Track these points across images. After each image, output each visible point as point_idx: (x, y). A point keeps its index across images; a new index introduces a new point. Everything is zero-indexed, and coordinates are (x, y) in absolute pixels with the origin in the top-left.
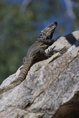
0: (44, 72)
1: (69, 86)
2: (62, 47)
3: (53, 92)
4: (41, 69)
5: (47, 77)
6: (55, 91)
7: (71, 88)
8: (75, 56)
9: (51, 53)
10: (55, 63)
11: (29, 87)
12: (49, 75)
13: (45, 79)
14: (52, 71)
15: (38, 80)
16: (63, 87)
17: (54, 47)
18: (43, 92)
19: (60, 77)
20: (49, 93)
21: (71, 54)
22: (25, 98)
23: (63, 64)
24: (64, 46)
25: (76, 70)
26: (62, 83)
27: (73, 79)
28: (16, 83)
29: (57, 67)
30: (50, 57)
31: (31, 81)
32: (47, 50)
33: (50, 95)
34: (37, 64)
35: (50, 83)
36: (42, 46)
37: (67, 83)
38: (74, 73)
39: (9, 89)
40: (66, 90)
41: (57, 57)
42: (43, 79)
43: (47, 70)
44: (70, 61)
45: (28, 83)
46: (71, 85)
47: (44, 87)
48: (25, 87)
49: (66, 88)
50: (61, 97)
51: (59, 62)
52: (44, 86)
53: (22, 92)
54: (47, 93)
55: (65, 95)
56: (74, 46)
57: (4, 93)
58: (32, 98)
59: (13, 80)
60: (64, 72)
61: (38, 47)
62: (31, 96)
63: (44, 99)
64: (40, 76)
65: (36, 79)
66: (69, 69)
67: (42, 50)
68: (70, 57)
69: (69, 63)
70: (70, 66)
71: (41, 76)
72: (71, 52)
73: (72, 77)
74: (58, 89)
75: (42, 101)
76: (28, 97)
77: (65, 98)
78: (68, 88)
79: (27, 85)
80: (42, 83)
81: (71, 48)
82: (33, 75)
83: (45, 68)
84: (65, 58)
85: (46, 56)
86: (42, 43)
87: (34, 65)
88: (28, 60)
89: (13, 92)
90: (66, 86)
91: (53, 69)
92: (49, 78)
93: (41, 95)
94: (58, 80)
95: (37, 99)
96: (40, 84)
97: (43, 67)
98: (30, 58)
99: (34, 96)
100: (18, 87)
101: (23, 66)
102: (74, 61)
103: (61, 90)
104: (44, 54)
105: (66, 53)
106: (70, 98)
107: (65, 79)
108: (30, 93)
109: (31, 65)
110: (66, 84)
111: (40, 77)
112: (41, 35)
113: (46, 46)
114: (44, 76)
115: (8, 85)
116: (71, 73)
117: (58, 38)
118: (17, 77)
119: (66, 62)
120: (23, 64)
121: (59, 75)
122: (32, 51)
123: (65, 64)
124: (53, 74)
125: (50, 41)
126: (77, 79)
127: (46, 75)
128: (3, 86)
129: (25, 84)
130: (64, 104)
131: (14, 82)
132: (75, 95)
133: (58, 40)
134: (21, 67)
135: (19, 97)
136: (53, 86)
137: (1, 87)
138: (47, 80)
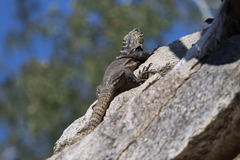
0: (133, 108)
1: (179, 129)
2: (164, 65)
3: (150, 142)
4: (129, 103)
5: (139, 116)
6: (154, 139)
7: (181, 132)
8: (187, 76)
9: (145, 76)
10: (152, 91)
11: (109, 134)
12: (143, 111)
13: (136, 120)
14: (147, 104)
15: (124, 122)
16: (169, 131)
17: (150, 65)
18: (133, 142)
19: (162, 113)
20: (144, 143)
21: (179, 73)
22: (102, 154)
23: (166, 91)
24: (167, 62)
25: (189, 101)
26: (165, 124)
27: (184, 116)
29: (156, 98)
30: (143, 82)
31: (112, 124)
32: (137, 70)
33: (147, 147)
34: (120, 96)
35: (146, 125)
36: (128, 65)
37: (175, 123)
38: (186, 106)
39: (73, 142)
40: (174, 137)
41: (154, 82)
42: (132, 120)
43: (138, 104)
44: (178, 85)
45: (107, 128)
46: (181, 127)
47: (135, 133)
48: (103, 135)
49: (174, 132)
50: (166, 149)
51: (159, 89)
52: (135, 131)
53: (98, 145)
54: (140, 143)
55: (172, 144)
56: (183, 61)
57: (66, 148)
58: (115, 154)
59: (81, 128)
60: (168, 105)
61: (120, 67)
62: (113, 150)
63: (136, 154)
64: (128, 114)
65: (121, 120)
66: (177, 100)
67: (128, 72)
68: (178, 78)
69: (176, 90)
70: (177, 94)
71: (130, 115)
72: (178, 70)
73: (183, 112)
74: (159, 135)
75: (133, 158)
76: (109, 152)
77: (173, 150)
78: (176, 132)
79: (105, 132)
80: (131, 126)
81: (179, 64)
82: (116, 115)
83: (136, 101)
84: (170, 80)
85: (135, 82)
86: (128, 60)
87: (116, 98)
88: (105, 91)
89: (81, 145)
90: (173, 129)
91: (148, 102)
92: (143, 118)
93: (130, 148)
94: (159, 120)
95: (124, 154)
96: (128, 129)
97: (132, 99)
98: (108, 86)
99: (118, 150)
100: (89, 137)
101: (97, 101)
102: (184, 85)
103: (165, 137)
104: (132, 79)
105: (171, 72)
106: (181, 150)
107: (170, 118)
108: (111, 146)
109: (112, 99)
110: (173, 125)
111: (127, 117)
112: (125, 44)
113: (135, 64)
114: (135, 114)
115: (73, 136)
116: (180, 106)
117: (155, 50)
118: (87, 121)
119: (171, 87)
122: (112, 74)
123: (169, 91)
124: (149, 110)
125: (141, 54)
126: (192, 116)
127: (138, 113)
128: (64, 139)
129: (102, 129)
131: (84, 130)
132: (190, 143)
133: (156, 52)
134: (94, 104)
135: (92, 152)
136: (150, 130)
137: (61, 140)
138: (139, 120)
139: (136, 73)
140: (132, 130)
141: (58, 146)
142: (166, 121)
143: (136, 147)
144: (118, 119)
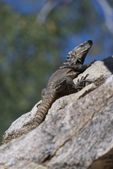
0: (71, 111)
1: (107, 132)
2: (99, 76)
3: (83, 141)
4: (68, 107)
5: (75, 118)
6: (86, 139)
7: (109, 135)
9: (83, 84)
10: (87, 99)
11: (49, 132)
12: (79, 115)
13: (73, 122)
14: (83, 109)
15: (63, 122)
16: (99, 133)
17: (87, 76)
18: (69, 140)
19: (94, 118)
20: (78, 141)
21: (111, 86)
22: (43, 148)
23: (99, 100)
24: (101, 74)
26: (96, 127)
28: (30, 125)
29: (90, 105)
30: (80, 89)
31: (53, 123)
32: (76, 79)
33: (80, 145)
34: (61, 99)
35: (80, 127)
36: (69, 74)
37: (104, 127)
39: (20, 134)
40: (103, 139)
41: (90, 91)
42: (70, 121)
43: (75, 109)
44: (109, 96)
45: (49, 127)
46: (109, 131)
47: (71, 133)
48: (44, 132)
49: (103, 134)
50: (95, 148)
51: (93, 98)
52: (71, 131)
53: (40, 140)
54: (74, 141)
55: (101, 144)
57: (14, 140)
58: (54, 149)
59: (26, 122)
60: (100, 111)
61: (63, 75)
62: (52, 145)
63: (70, 150)
64: (66, 116)
65: (60, 121)
66: (107, 108)
67: (69, 80)
68: (110, 90)
69: (107, 100)
70: (108, 103)
71: (68, 117)
72: (110, 83)
73: (111, 119)
74: (91, 136)
75: (68, 153)
76: (48, 147)
77: (101, 150)
78: (105, 134)
79: (46, 130)
80: (68, 127)
81: (111, 78)
82: (56, 116)
83: (74, 106)
84: (103, 91)
85: (74, 89)
86: (69, 70)
87: (57, 101)
88: (49, 94)
89: (26, 138)
90: (102, 132)
91: (84, 108)
92: (78, 120)
93: (66, 144)
94: (92, 124)
95: (61, 149)
96: (66, 128)
97: (71, 104)
98: (51, 90)
99: (56, 145)
100: (34, 132)
101: (41, 101)
103: (95, 138)
104: (72, 86)
105: (104, 85)
106: (108, 149)
107: (101, 122)
108: (50, 141)
109: (54, 101)
110: (102, 129)
111: (65, 119)
112: (68, 58)
113: (75, 73)
114: (72, 117)
115: (20, 128)
116: (110, 113)
117: (92, 63)
118: (32, 116)
119: (103, 97)
120: (41, 99)
121: (93, 116)
122: (55, 80)
123: (102, 100)
124: (84, 115)
125: (80, 66)
127: (75, 116)
128: (12, 130)
129: (44, 127)
130: (100, 158)
131: (28, 124)
133: (93, 65)
134: (39, 103)
135: (35, 146)
136: (84, 132)
137: (9, 131)
138: (75, 122)
139: (75, 81)
140: (69, 130)
141: (7, 135)
142: (98, 125)
143: (71, 144)
144: (58, 120)
